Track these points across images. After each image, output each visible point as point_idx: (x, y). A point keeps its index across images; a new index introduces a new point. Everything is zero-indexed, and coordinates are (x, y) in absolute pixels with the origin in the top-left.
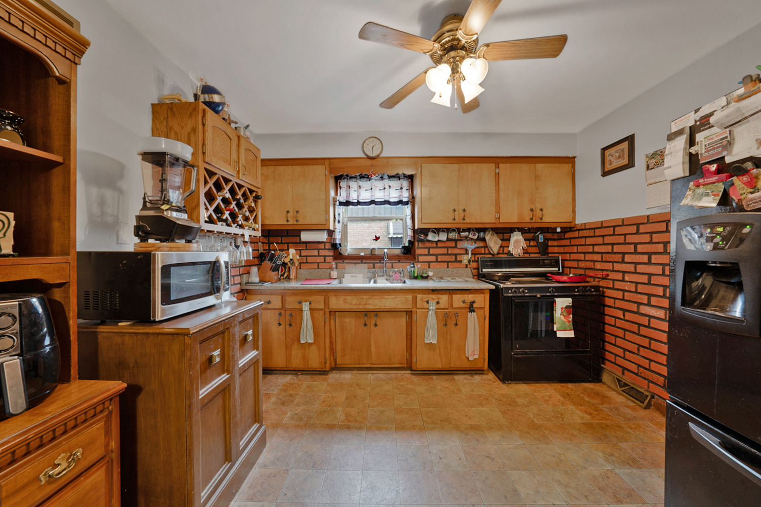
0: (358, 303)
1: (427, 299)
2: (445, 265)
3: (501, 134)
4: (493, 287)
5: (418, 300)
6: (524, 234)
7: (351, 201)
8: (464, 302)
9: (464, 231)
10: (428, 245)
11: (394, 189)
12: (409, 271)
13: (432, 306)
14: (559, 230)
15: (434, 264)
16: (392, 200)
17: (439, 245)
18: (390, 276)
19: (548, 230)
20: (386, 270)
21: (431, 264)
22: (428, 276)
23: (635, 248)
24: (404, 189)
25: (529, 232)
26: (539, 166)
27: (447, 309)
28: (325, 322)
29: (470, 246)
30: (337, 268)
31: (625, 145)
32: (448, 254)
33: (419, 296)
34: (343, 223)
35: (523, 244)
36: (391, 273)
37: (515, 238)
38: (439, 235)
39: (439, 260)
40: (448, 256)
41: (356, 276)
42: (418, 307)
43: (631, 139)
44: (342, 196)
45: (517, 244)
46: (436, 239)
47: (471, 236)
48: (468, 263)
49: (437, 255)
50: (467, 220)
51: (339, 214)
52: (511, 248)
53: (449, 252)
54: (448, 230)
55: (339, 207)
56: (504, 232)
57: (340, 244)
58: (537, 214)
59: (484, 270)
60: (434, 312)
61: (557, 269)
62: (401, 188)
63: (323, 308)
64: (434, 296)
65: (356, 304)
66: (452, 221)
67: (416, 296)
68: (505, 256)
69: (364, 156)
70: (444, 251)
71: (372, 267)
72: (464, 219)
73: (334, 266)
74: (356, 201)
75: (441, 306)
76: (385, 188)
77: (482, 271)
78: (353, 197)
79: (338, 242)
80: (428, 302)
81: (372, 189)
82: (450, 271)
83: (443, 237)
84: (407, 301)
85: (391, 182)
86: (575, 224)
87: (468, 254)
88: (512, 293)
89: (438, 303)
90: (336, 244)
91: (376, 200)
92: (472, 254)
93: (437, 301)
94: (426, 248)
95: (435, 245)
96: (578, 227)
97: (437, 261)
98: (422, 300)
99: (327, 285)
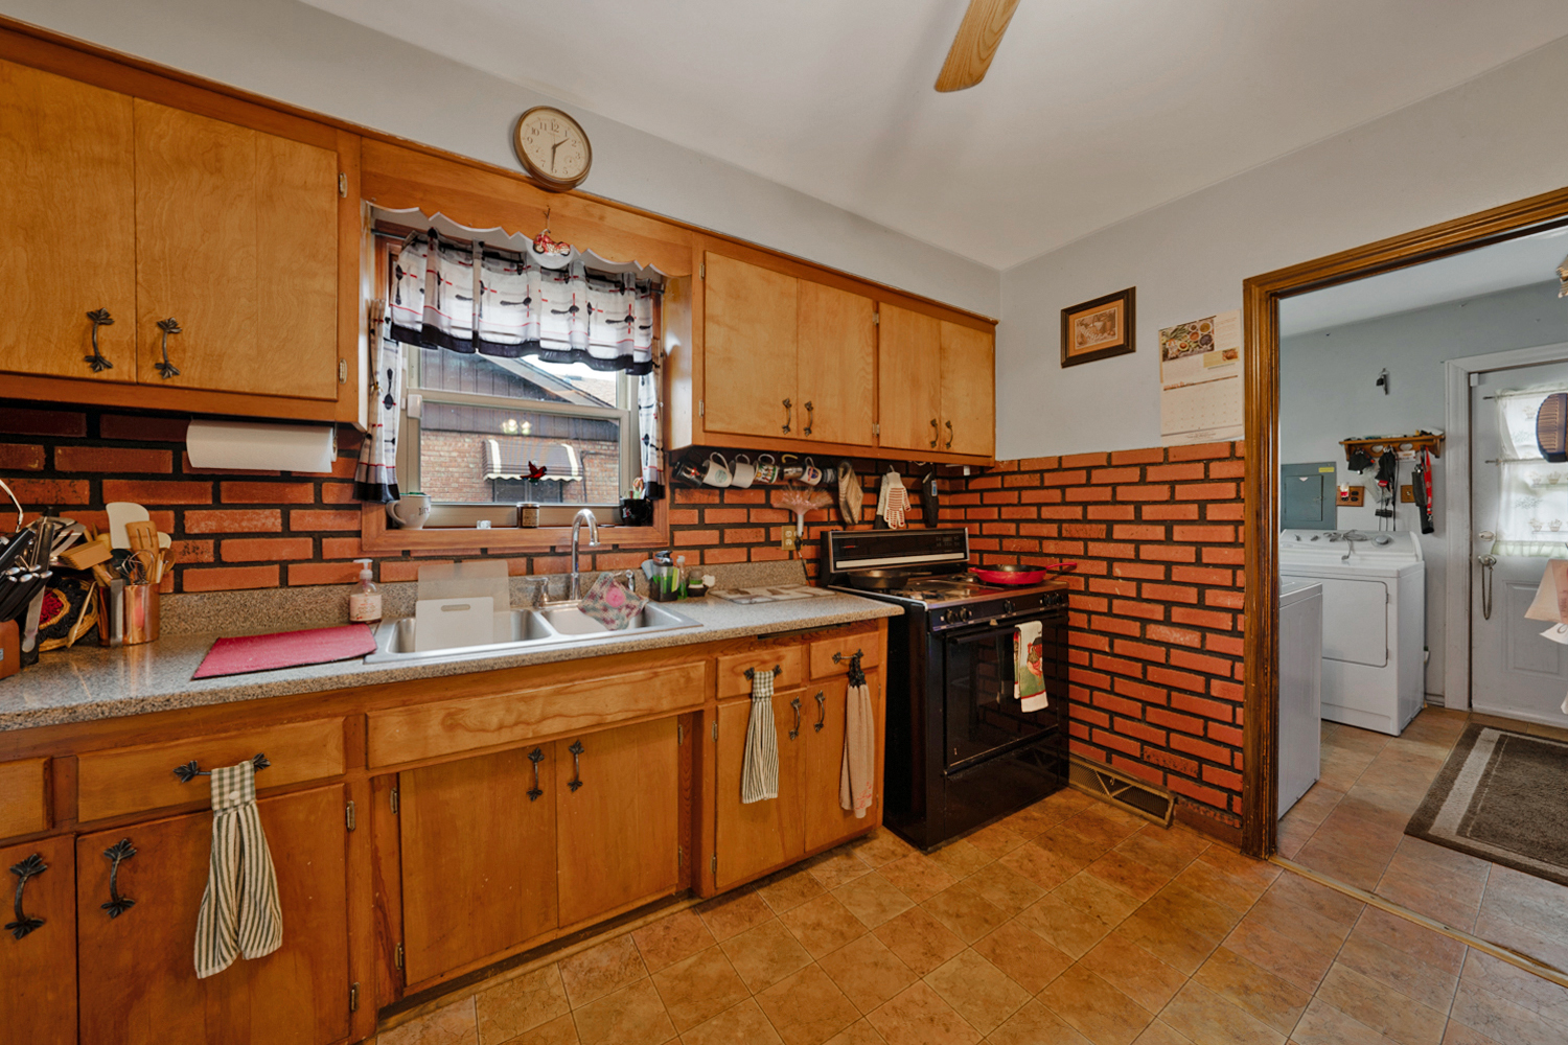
0: (511, 719)
1: (746, 668)
2: (742, 554)
4: (899, 610)
5: (721, 674)
6: (905, 479)
7: (446, 330)
8: (837, 658)
9: (791, 463)
10: (699, 497)
11: (603, 317)
12: (650, 576)
13: (765, 687)
14: (967, 472)
15: (715, 551)
16: (595, 352)
17: (729, 498)
18: (593, 596)
19: (949, 474)
20: (577, 580)
21: (708, 553)
22: (706, 588)
23: (1138, 511)
24: (637, 323)
25: (915, 473)
26: (947, 327)
27: (798, 686)
28: (349, 831)
29: (801, 503)
30: (377, 579)
31: (1118, 308)
32: (748, 525)
33: (725, 660)
34: (405, 410)
35: (905, 501)
36: (596, 587)
37: (892, 485)
38: (733, 472)
39: (727, 540)
40: (749, 530)
41: (467, 607)
42: (720, 695)
43: (1128, 297)
44: (403, 305)
45: (894, 502)
46: (727, 482)
47: (806, 478)
48: (794, 548)
49: (721, 528)
50: (816, 435)
51: (390, 373)
52: (883, 509)
53: (752, 520)
54: (755, 457)
55: (392, 346)
56: (871, 469)
57: (394, 489)
58: (943, 433)
59: (840, 565)
60: (769, 702)
61: (961, 555)
62: (629, 319)
63: (340, 771)
64: (765, 654)
65: (500, 727)
66: (781, 434)
67: (717, 661)
68: (866, 528)
69: (513, 165)
70: (738, 516)
71: (524, 568)
72: (808, 430)
73: (367, 573)
74: (469, 335)
75: (785, 678)
76: (574, 309)
77: (835, 568)
78: (457, 317)
79: (385, 478)
80: (750, 675)
81: (527, 301)
82: (755, 569)
83: (745, 476)
84: (689, 679)
85: (593, 292)
86: (995, 462)
87: (796, 524)
88: (947, 621)
89: (777, 672)
90: (379, 486)
91: (543, 344)
92: (805, 524)
93: (772, 665)
94: (694, 506)
95: (717, 500)
96: (1003, 468)
97: (722, 544)
98: (732, 670)
99: (357, 667)
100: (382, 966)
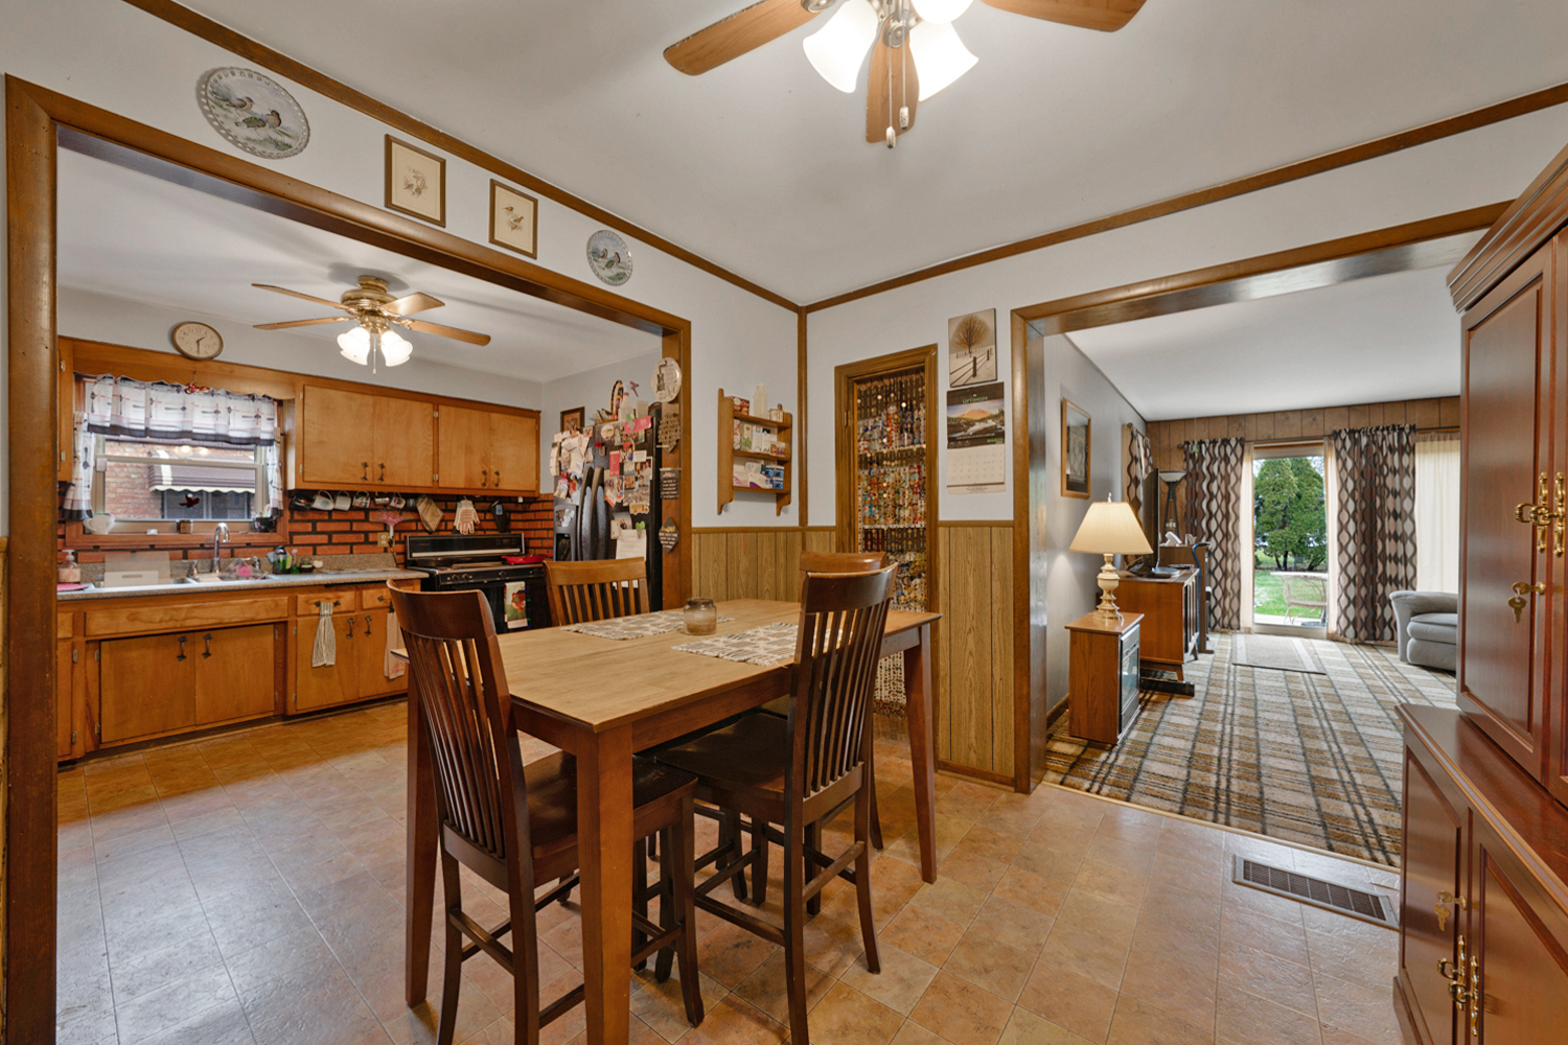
0: (167, 618)
1: (315, 601)
2: (347, 549)
3: (444, 365)
4: (426, 575)
5: (299, 603)
6: (476, 504)
7: (126, 426)
8: (381, 599)
9: (381, 495)
10: (311, 516)
11: (239, 415)
12: (272, 560)
13: (327, 610)
14: (521, 500)
15: (326, 547)
16: (232, 434)
17: (335, 516)
18: (229, 571)
19: (508, 499)
20: (218, 562)
21: (319, 549)
22: (313, 568)
24: (263, 419)
25: (483, 501)
26: (495, 416)
27: (353, 612)
28: (73, 662)
29: (392, 520)
30: (76, 561)
31: (577, 415)
32: (351, 532)
33: (302, 597)
34: (95, 467)
35: (474, 517)
36: (232, 566)
37: (464, 508)
38: (335, 502)
39: (334, 541)
40: (351, 535)
41: (140, 576)
42: (299, 613)
43: (581, 410)
44: (96, 412)
45: (466, 518)
46: (330, 507)
47: (393, 504)
48: (387, 545)
49: (330, 534)
50: (387, 481)
51: (86, 450)
52: (457, 523)
53: (354, 529)
54: (352, 495)
55: (88, 434)
56: (447, 500)
57: (89, 513)
58: (492, 478)
59: (414, 555)
60: (330, 618)
61: (518, 550)
62: (257, 416)
63: (70, 635)
64: (329, 595)
65: (161, 621)
66: (360, 481)
67: (297, 597)
68: (449, 533)
69: (173, 351)
70: (345, 526)
71: (181, 556)
72: (382, 479)
73: (71, 557)
74: (143, 428)
75: (343, 607)
76: (217, 412)
77: (411, 556)
78: (134, 418)
79: (84, 507)
80: (318, 604)
81: (184, 409)
82: (355, 558)
83: (343, 504)
84: (277, 605)
85: (233, 401)
86: (540, 495)
87: (388, 531)
88: (451, 580)
89: (336, 604)
90: (79, 512)
91: (195, 431)
92: (395, 531)
93: (334, 601)
94: (309, 521)
95: (326, 517)
96: (542, 498)
97: (330, 543)
98: (307, 602)
99: (81, 592)
100: (88, 733)
